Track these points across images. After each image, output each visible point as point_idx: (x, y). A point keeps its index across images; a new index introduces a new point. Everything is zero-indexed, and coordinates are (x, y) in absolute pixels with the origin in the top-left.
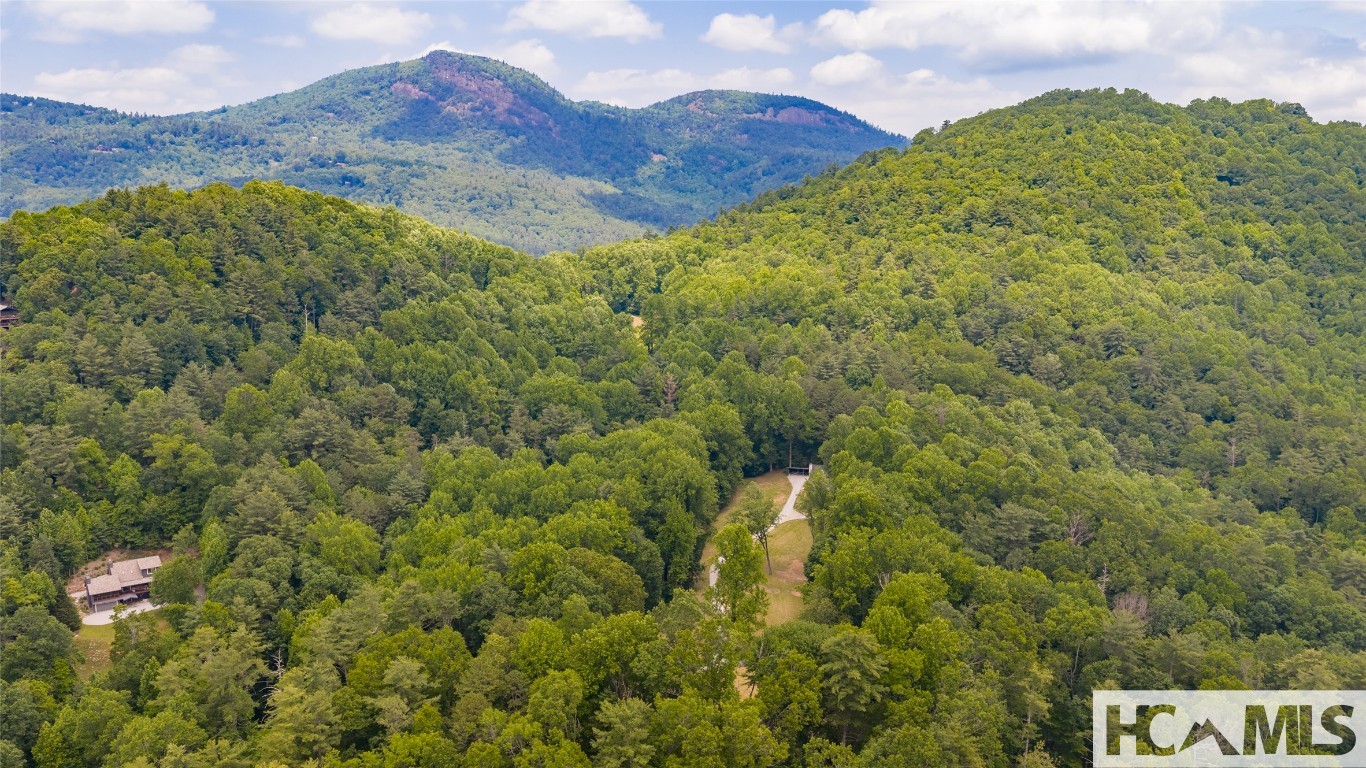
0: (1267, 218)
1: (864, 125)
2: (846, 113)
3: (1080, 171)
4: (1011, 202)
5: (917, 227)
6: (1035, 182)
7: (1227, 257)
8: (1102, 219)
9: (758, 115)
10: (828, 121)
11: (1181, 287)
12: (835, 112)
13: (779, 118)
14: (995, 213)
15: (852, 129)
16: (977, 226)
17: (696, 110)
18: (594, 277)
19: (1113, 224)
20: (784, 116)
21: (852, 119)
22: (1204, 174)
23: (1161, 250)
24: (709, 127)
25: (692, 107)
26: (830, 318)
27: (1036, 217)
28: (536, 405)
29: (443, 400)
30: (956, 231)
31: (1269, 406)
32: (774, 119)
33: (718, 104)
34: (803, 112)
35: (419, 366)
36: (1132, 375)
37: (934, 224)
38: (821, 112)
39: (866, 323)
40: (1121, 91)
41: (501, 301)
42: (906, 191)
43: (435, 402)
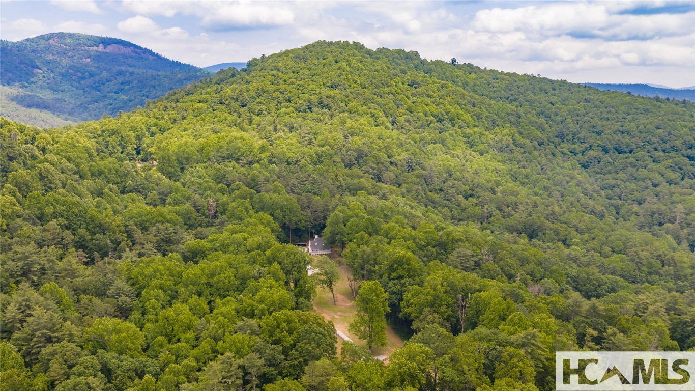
0: (434, 103)
1: (157, 55)
2: (146, 48)
3: (351, 81)
4: (327, 97)
5: (283, 110)
6: (332, 87)
7: (427, 122)
8: (371, 105)
9: (95, 48)
10: (136, 53)
11: (418, 136)
12: (140, 48)
13: (107, 50)
14: (321, 103)
15: (151, 58)
16: (315, 109)
17: (55, 44)
18: (97, 142)
19: (377, 107)
20: (110, 49)
21: (150, 52)
22: (403, 84)
23: (402, 119)
24: (65, 54)
25: (51, 41)
26: (274, 160)
27: (343, 104)
28: (141, 226)
29: (87, 229)
30: (305, 111)
31: (487, 189)
32: (105, 51)
33: (68, 40)
34: (121, 47)
35: (64, 208)
36: (425, 179)
37: (291, 108)
38: (132, 48)
39: (297, 162)
40: (351, 43)
41: (69, 160)
42: (267, 91)
43: (82, 231)
